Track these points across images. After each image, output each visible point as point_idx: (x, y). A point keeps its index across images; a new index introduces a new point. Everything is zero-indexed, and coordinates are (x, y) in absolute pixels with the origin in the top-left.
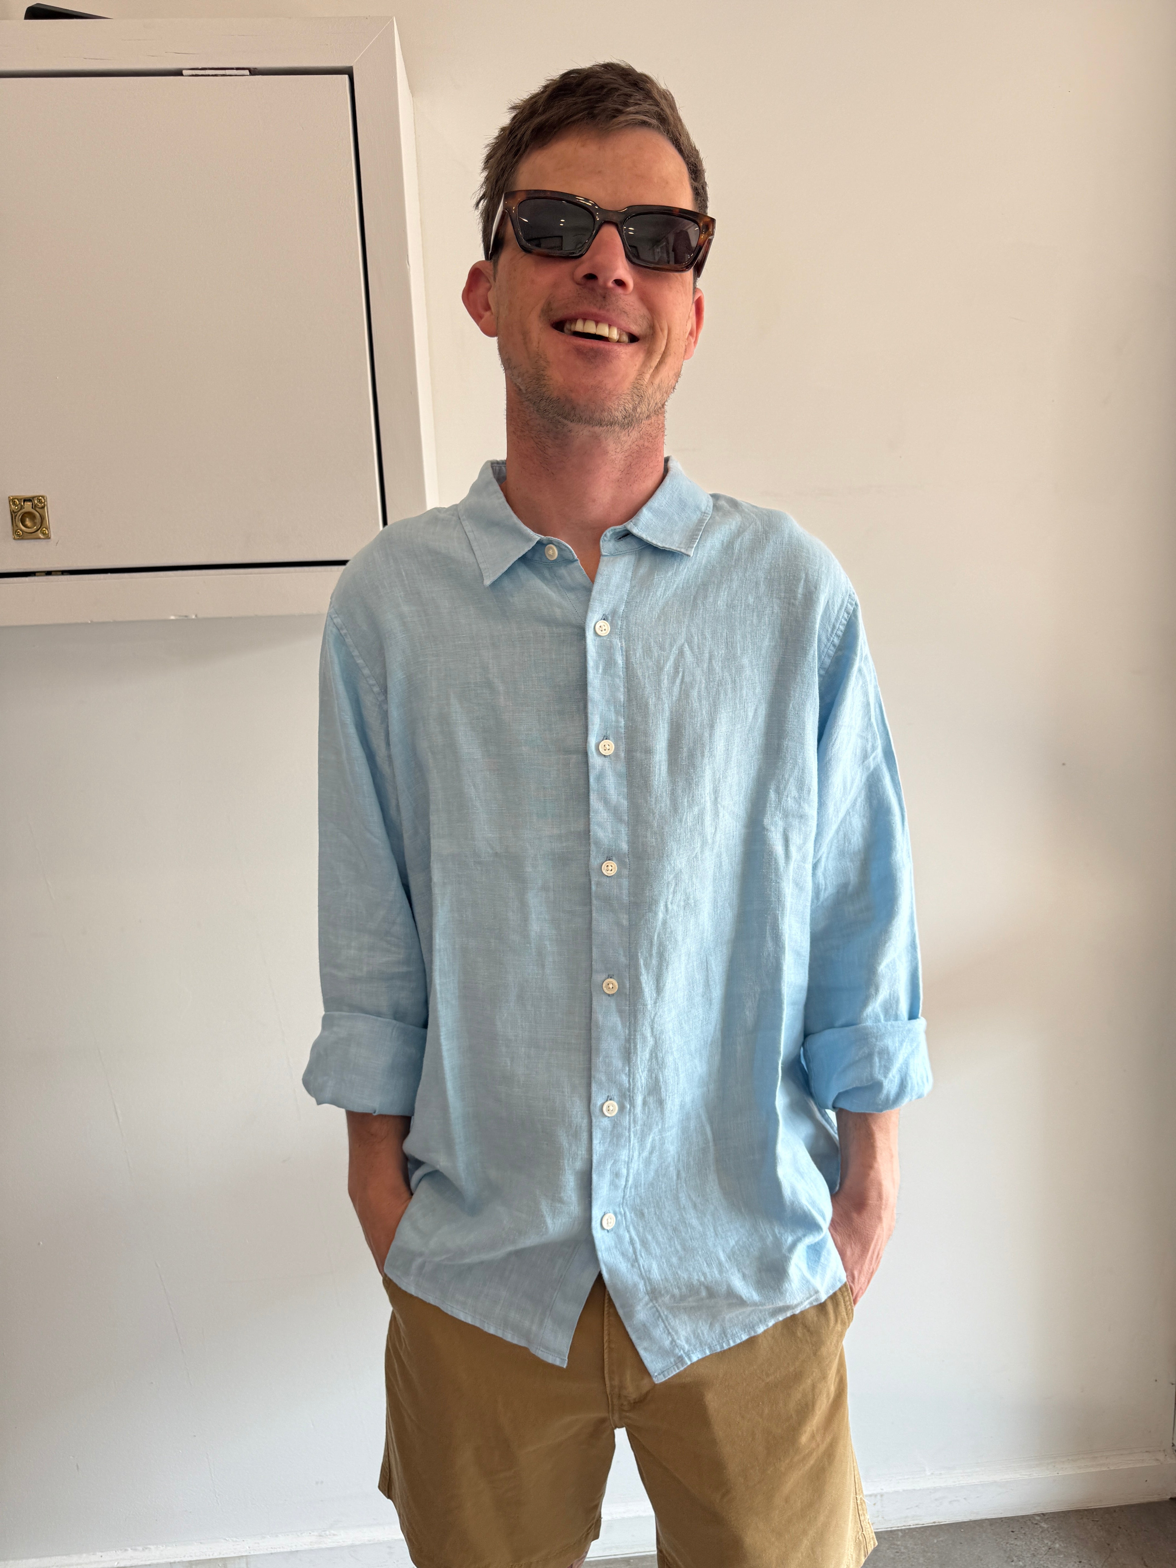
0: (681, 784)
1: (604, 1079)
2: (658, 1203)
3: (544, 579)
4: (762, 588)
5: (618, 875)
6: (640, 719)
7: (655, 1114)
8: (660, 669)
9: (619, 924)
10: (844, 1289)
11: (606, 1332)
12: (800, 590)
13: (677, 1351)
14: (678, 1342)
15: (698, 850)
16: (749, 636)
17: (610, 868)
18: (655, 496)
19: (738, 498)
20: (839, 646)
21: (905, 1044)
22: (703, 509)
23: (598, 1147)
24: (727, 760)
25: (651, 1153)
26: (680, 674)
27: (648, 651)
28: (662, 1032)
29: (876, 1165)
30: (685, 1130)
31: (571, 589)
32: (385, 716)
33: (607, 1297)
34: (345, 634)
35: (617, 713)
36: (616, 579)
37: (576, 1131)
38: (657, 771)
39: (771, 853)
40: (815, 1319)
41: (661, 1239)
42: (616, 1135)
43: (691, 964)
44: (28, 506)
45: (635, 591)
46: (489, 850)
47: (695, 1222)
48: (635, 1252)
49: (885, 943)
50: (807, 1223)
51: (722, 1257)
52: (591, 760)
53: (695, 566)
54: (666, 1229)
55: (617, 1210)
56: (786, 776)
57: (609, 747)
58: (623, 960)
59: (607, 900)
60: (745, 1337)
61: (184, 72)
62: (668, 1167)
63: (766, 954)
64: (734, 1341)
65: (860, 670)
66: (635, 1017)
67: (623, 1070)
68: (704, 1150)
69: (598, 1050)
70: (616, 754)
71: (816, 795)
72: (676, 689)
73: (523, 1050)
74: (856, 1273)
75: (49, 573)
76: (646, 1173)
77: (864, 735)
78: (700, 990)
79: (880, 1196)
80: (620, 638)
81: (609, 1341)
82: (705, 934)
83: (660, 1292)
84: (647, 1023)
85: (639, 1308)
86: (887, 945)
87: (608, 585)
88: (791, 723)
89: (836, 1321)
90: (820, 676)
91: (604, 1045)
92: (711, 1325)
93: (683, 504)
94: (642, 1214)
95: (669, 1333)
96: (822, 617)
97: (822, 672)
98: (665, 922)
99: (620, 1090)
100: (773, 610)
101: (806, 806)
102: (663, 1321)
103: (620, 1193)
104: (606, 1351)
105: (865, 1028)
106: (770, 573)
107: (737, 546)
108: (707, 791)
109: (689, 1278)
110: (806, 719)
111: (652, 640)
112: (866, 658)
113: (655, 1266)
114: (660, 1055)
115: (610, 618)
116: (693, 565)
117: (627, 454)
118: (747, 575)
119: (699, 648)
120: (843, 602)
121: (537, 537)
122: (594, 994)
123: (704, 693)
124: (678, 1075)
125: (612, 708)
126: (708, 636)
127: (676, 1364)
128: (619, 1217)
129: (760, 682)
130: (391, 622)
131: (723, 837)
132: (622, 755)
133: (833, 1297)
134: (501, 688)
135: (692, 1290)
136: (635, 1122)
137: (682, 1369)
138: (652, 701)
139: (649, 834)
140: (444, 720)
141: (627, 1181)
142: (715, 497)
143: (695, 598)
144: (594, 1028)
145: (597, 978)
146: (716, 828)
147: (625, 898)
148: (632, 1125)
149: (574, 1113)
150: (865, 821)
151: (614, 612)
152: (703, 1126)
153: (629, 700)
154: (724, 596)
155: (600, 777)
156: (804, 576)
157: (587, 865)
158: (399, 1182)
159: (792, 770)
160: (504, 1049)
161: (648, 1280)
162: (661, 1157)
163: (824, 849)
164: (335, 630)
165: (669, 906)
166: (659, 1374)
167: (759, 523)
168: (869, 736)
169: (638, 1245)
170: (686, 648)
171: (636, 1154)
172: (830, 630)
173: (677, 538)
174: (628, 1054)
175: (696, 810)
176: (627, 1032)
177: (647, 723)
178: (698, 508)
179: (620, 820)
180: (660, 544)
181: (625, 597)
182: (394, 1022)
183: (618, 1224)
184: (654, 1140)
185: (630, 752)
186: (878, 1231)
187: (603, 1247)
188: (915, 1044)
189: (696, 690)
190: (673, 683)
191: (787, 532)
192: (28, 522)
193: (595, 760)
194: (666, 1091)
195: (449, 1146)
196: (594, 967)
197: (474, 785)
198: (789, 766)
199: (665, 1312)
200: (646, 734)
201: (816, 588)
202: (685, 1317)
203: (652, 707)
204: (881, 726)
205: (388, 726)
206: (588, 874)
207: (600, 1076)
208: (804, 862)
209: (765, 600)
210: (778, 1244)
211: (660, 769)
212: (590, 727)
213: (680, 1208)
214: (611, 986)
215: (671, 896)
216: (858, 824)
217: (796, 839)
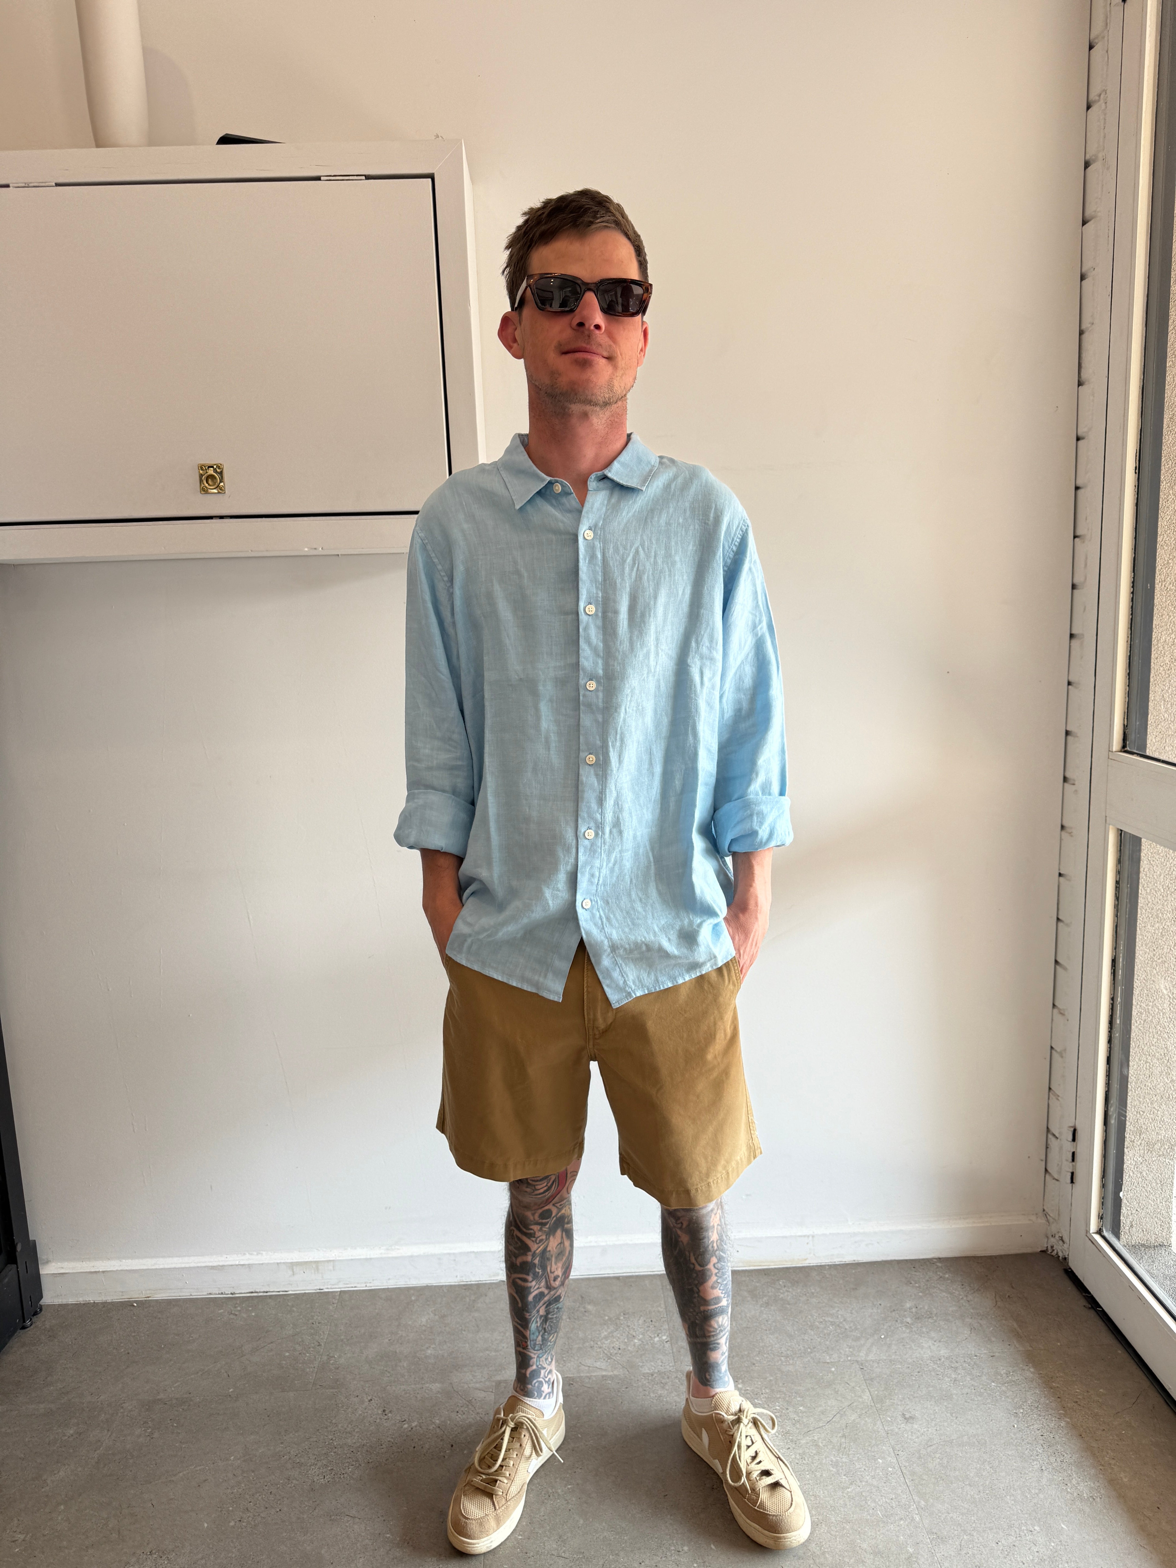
0: (636, 633)
1: (586, 815)
2: (618, 896)
3: (552, 505)
4: (688, 513)
5: (597, 690)
6: (611, 592)
7: (617, 840)
8: (624, 561)
9: (596, 721)
10: (733, 960)
11: (585, 981)
12: (712, 515)
13: (627, 988)
14: (628, 982)
15: (645, 675)
16: (679, 543)
17: (592, 686)
18: (622, 454)
19: (676, 459)
20: (736, 551)
21: (774, 810)
22: (653, 464)
23: (582, 858)
24: (665, 620)
25: (614, 865)
26: (637, 565)
27: (616, 550)
28: (621, 789)
29: (754, 885)
30: (636, 854)
31: (570, 511)
32: (451, 595)
33: (586, 954)
34: (427, 543)
35: (597, 588)
36: (597, 505)
37: (568, 847)
38: (621, 625)
39: (692, 681)
40: (716, 979)
41: (619, 917)
42: (592, 850)
43: (640, 749)
44: (211, 471)
45: (609, 512)
46: (516, 677)
47: (640, 909)
48: (602, 924)
49: (763, 746)
50: (709, 912)
51: (656, 929)
52: (580, 617)
53: (646, 498)
54: (622, 912)
55: (592, 898)
56: (702, 633)
57: (591, 610)
58: (598, 743)
59: (589, 706)
60: (670, 985)
61: (322, 178)
62: (625, 875)
63: (688, 745)
64: (663, 987)
65: (750, 569)
66: (606, 778)
67: (598, 811)
68: (648, 868)
69: (583, 798)
70: (596, 614)
71: (722, 647)
72: (634, 574)
73: (536, 801)
74: (742, 952)
75: (222, 517)
76: (611, 877)
77: (754, 612)
78: (646, 766)
79: (756, 904)
80: (600, 542)
81: (588, 987)
82: (649, 730)
83: (617, 947)
84: (613, 782)
85: (604, 957)
86: (764, 747)
87: (592, 508)
88: (706, 599)
89: (729, 981)
90: (724, 571)
91: (586, 795)
92: (649, 974)
93: (640, 460)
94: (608, 903)
95: (623, 976)
96: (726, 533)
97: (726, 569)
98: (624, 720)
99: (596, 823)
100: (694, 528)
101: (715, 653)
102: (619, 967)
103: (594, 888)
104: (585, 994)
105: (750, 799)
106: (693, 504)
107: (673, 486)
108: (652, 639)
109: (636, 939)
110: (715, 597)
111: (619, 543)
112: (755, 562)
113: (614, 932)
114: (620, 803)
115: (593, 529)
116: (645, 498)
117: (605, 426)
118: (679, 504)
119: (648, 549)
120: (739, 524)
121: (549, 479)
122: (580, 764)
123: (651, 577)
124: (631, 817)
125: (594, 585)
126: (654, 542)
127: (626, 997)
128: (593, 903)
129: (686, 572)
130: (457, 535)
131: (661, 669)
132: (600, 614)
133: (727, 965)
134: (526, 575)
135: (637, 946)
136: (604, 843)
137: (630, 1000)
138: (619, 581)
139: (616, 664)
140: (490, 596)
141: (599, 880)
142: (661, 457)
143: (646, 518)
144: (580, 785)
145: (582, 755)
146: (657, 663)
147: (601, 705)
148: (603, 845)
149: (567, 837)
150: (754, 669)
151: (596, 526)
152: (647, 853)
153: (605, 580)
154: (664, 517)
155: (586, 628)
156: (714, 506)
157: (578, 684)
158: (456, 897)
159: (706, 629)
160: (524, 802)
161: (610, 939)
162: (621, 868)
163: (727, 686)
164: (420, 541)
165: (627, 709)
166: (616, 1002)
167: (687, 472)
168: (757, 614)
169: (604, 920)
170: (640, 549)
171: (605, 864)
172: (730, 541)
173: (635, 480)
174: (601, 801)
175: (645, 650)
176: (601, 787)
177: (615, 595)
178: (649, 462)
179: (598, 656)
180: (625, 483)
181: (603, 516)
182: (453, 797)
183: (592, 907)
184: (616, 855)
185: (604, 613)
186: (756, 926)
187: (583, 919)
188: (781, 811)
189: (646, 575)
190: (632, 570)
191: (705, 478)
192: (210, 482)
193: (583, 617)
194: (624, 825)
195: (489, 864)
196: (581, 748)
197: (508, 636)
198: (704, 626)
199: (620, 961)
200: (615, 601)
201: (721, 514)
202: (632, 966)
203: (618, 585)
204: (765, 608)
205: (453, 602)
206: (578, 690)
207: (583, 814)
208: (713, 690)
209: (690, 521)
210: (691, 923)
211: (623, 624)
212: (580, 596)
213: (632, 901)
214: (591, 759)
215: (628, 703)
216: (749, 671)
217: (707, 674)
